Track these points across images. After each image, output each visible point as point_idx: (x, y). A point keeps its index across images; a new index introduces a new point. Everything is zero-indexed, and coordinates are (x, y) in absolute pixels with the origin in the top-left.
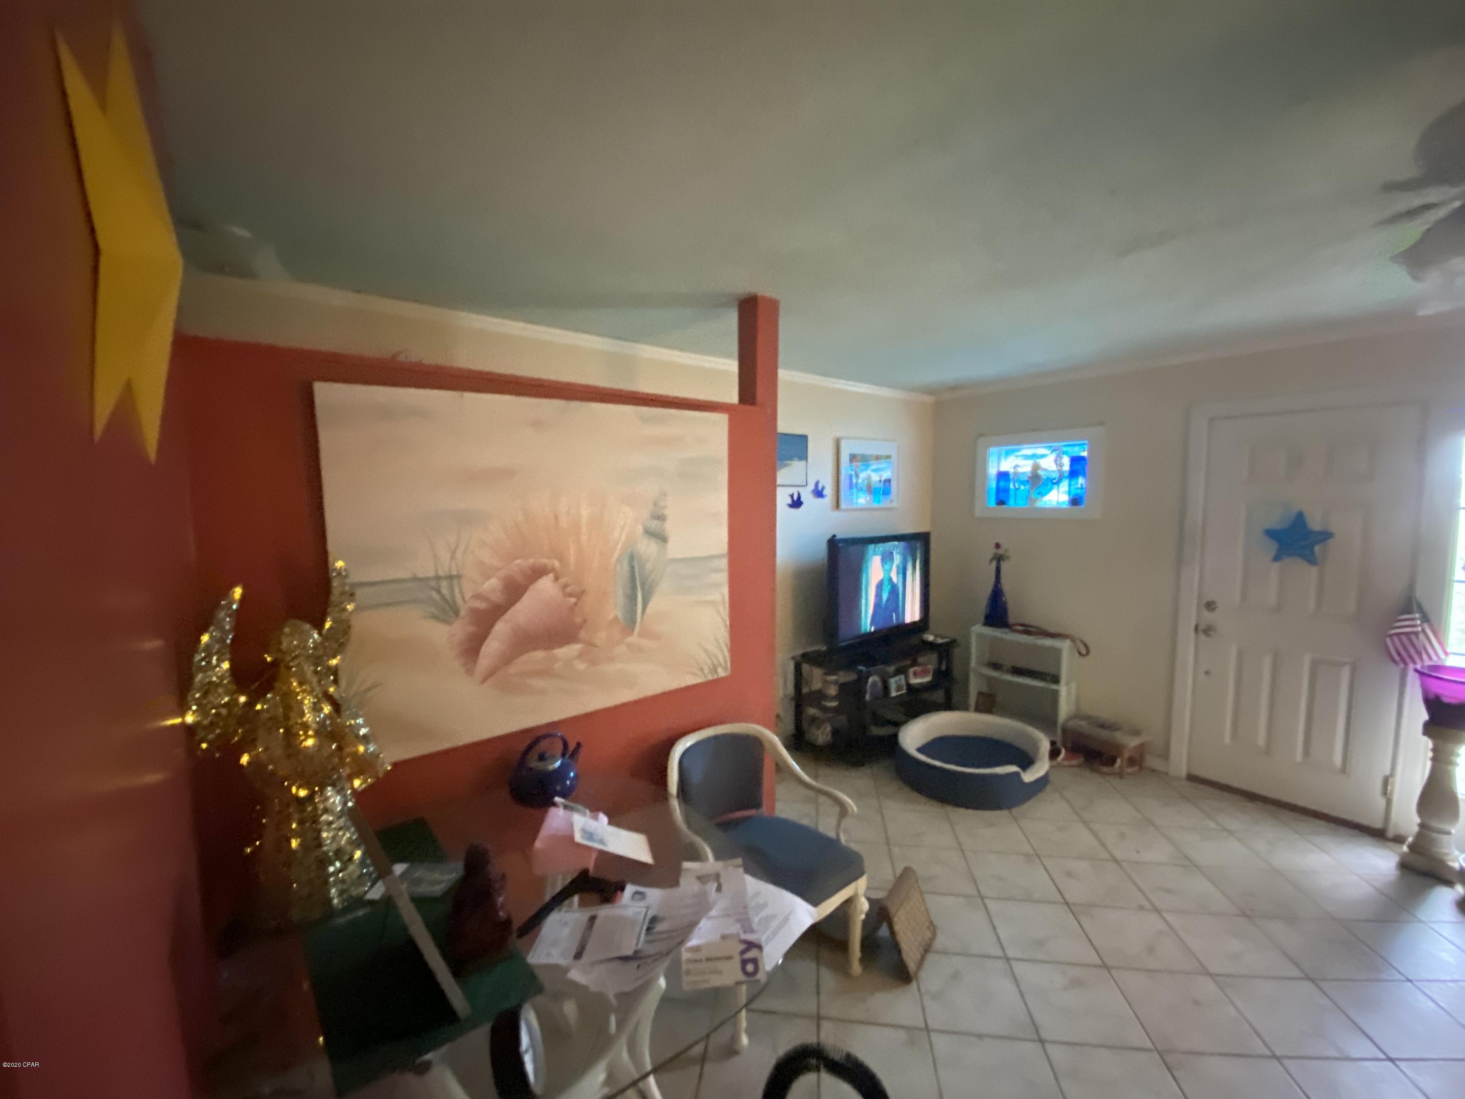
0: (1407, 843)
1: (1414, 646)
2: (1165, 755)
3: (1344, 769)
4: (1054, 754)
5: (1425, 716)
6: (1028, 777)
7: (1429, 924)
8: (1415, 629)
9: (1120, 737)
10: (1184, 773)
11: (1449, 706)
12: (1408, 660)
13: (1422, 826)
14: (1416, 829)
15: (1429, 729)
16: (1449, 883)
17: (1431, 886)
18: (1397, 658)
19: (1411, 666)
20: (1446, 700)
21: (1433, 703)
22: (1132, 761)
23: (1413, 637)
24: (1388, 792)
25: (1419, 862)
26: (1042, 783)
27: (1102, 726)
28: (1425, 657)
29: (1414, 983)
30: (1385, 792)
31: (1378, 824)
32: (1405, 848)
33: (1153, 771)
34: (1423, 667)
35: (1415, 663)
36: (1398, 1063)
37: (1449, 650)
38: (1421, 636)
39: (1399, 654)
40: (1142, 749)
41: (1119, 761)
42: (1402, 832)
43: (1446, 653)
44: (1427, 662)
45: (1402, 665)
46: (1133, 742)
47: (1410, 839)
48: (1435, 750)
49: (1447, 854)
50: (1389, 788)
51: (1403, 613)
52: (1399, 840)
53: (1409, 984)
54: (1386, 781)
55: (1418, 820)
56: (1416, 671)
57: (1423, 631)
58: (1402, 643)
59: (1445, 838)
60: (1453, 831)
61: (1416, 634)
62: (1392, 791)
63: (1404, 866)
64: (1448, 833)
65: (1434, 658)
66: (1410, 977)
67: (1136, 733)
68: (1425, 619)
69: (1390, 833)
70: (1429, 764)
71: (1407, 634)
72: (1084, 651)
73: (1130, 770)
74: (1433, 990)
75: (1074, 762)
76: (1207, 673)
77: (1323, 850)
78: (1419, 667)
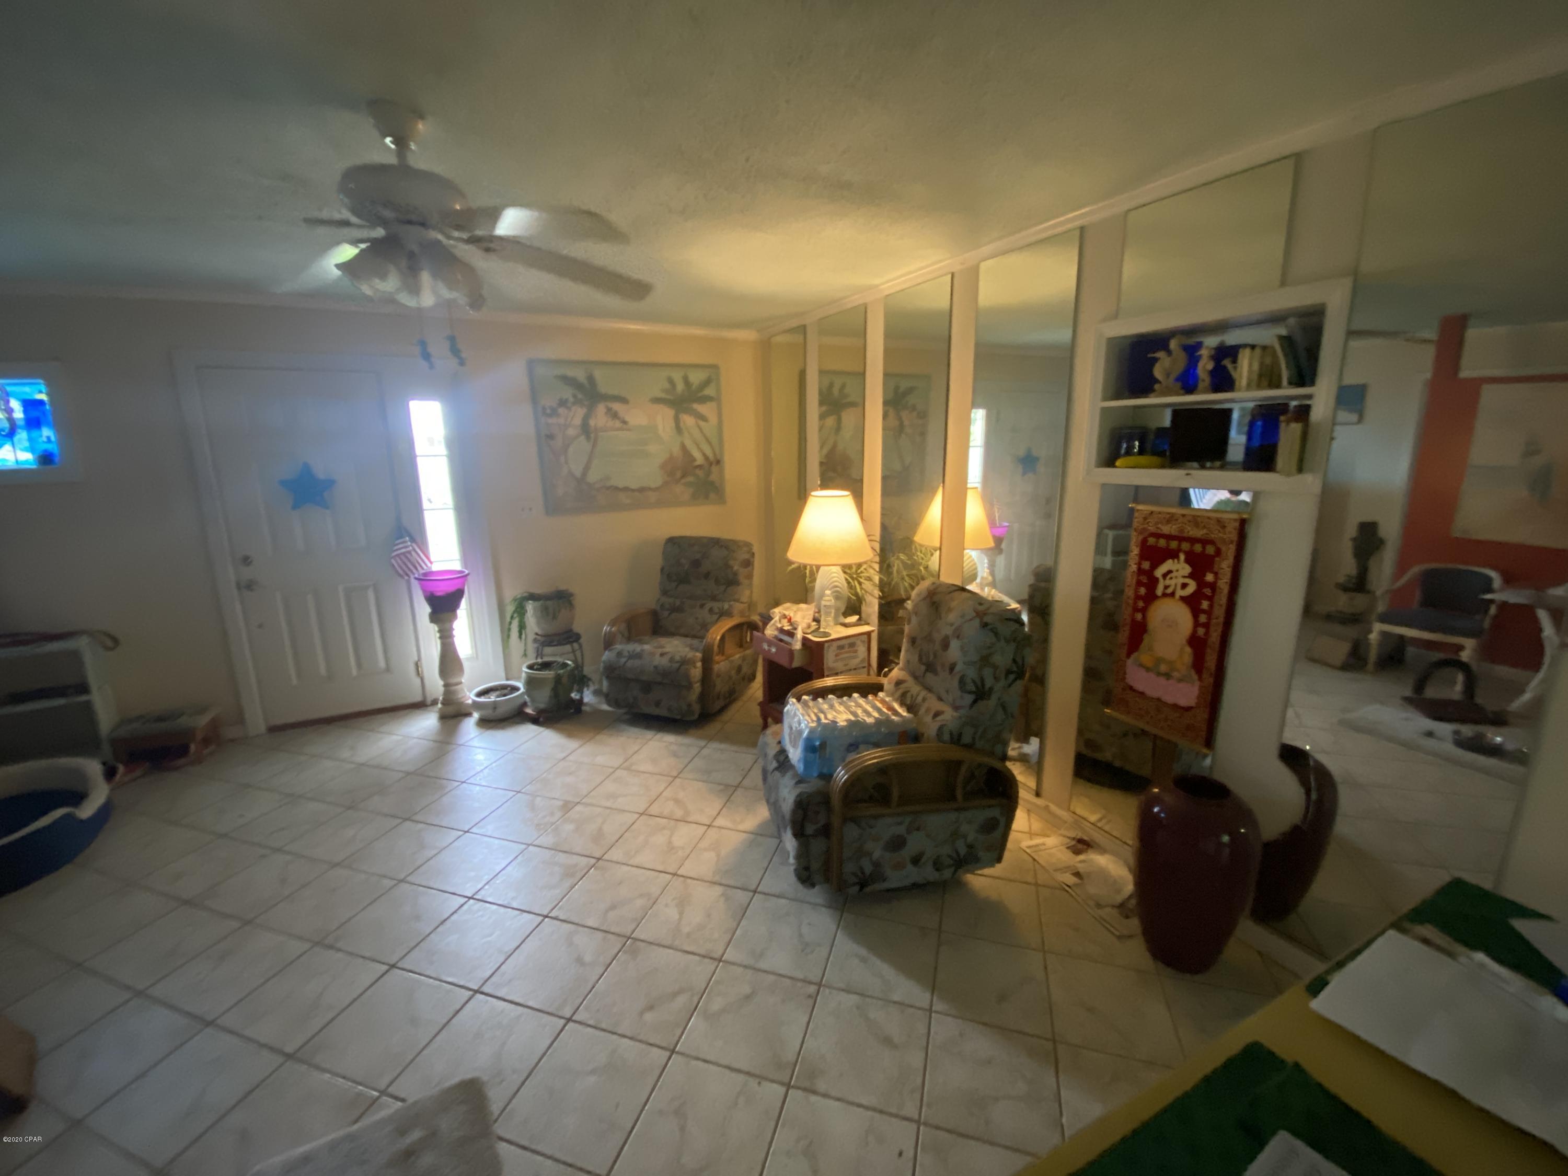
0: (439, 702)
1: (410, 561)
2: (240, 719)
3: (388, 669)
4: (110, 773)
5: (428, 609)
6: (86, 811)
7: (466, 744)
8: (408, 549)
9: (185, 721)
10: (262, 728)
11: (440, 597)
12: (409, 573)
13: (446, 685)
14: (441, 689)
15: (434, 618)
16: (469, 715)
17: (459, 722)
18: (401, 572)
19: (412, 577)
20: (439, 594)
21: (432, 599)
22: (206, 741)
23: (408, 555)
24: (420, 672)
25: (451, 710)
26: (105, 813)
27: (160, 719)
28: (419, 568)
29: (467, 782)
30: (418, 673)
31: (418, 698)
32: (440, 705)
33: (232, 740)
34: (419, 575)
35: (414, 574)
36: (470, 831)
37: (432, 559)
38: (413, 553)
39: (404, 571)
40: (215, 725)
41: (193, 747)
42: (434, 697)
43: (431, 563)
44: (421, 571)
45: (406, 578)
46: (203, 721)
47: (441, 698)
48: (440, 631)
49: (463, 697)
50: (420, 669)
51: (398, 539)
52: (435, 702)
53: (464, 784)
54: (417, 665)
55: (441, 683)
56: (416, 578)
57: (414, 550)
58: (401, 560)
59: (459, 687)
60: (463, 681)
61: (409, 552)
62: (422, 672)
63: (443, 717)
64: (461, 683)
65: (425, 567)
66: (463, 780)
67: (202, 710)
68: (413, 540)
69: (429, 701)
70: (439, 642)
71: (403, 554)
72: (109, 643)
73: (206, 752)
74: (477, 780)
75: (138, 772)
76: (260, 626)
77: (390, 733)
78: (416, 576)
